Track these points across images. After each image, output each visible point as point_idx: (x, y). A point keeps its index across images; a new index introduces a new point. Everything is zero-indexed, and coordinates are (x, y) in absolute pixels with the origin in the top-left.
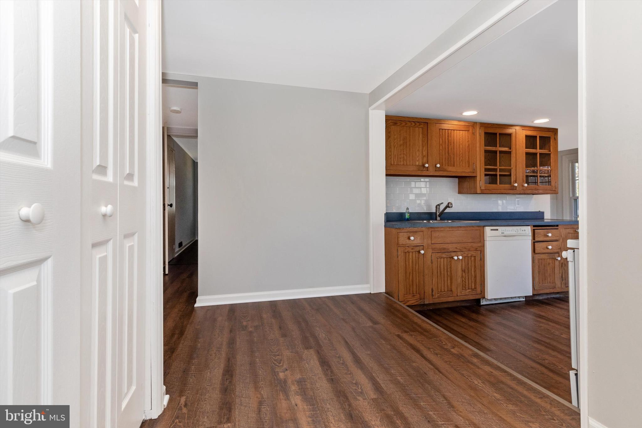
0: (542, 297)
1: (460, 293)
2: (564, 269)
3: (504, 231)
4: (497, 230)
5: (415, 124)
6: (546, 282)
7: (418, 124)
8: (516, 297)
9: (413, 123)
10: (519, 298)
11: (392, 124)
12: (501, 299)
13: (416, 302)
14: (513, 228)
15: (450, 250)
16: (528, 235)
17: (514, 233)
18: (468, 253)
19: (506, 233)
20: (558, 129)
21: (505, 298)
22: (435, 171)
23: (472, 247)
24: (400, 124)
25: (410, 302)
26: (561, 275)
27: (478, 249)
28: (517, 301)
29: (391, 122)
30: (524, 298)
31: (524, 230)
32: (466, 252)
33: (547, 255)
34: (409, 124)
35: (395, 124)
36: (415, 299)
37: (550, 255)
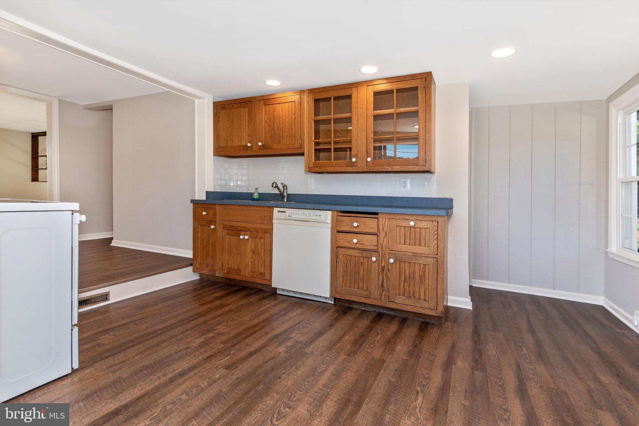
0: (364, 308)
1: (248, 274)
2: (387, 276)
3: (292, 214)
4: (284, 212)
5: (241, 105)
6: (356, 287)
7: (243, 104)
8: (321, 296)
9: (238, 104)
10: (326, 299)
11: (221, 109)
12: (301, 293)
13: (208, 272)
14: (310, 212)
15: (239, 229)
16: (325, 222)
17: (303, 217)
18: (257, 234)
19: (294, 216)
20: (431, 72)
21: (307, 294)
22: (259, 149)
23: (261, 228)
24: (228, 108)
25: (204, 271)
26: (380, 282)
27: (267, 232)
28: (318, 300)
29: (220, 107)
30: (332, 301)
31: (318, 215)
32: (255, 233)
33: (357, 251)
34: (235, 105)
35: (224, 108)
36: (208, 269)
37: (363, 252)
